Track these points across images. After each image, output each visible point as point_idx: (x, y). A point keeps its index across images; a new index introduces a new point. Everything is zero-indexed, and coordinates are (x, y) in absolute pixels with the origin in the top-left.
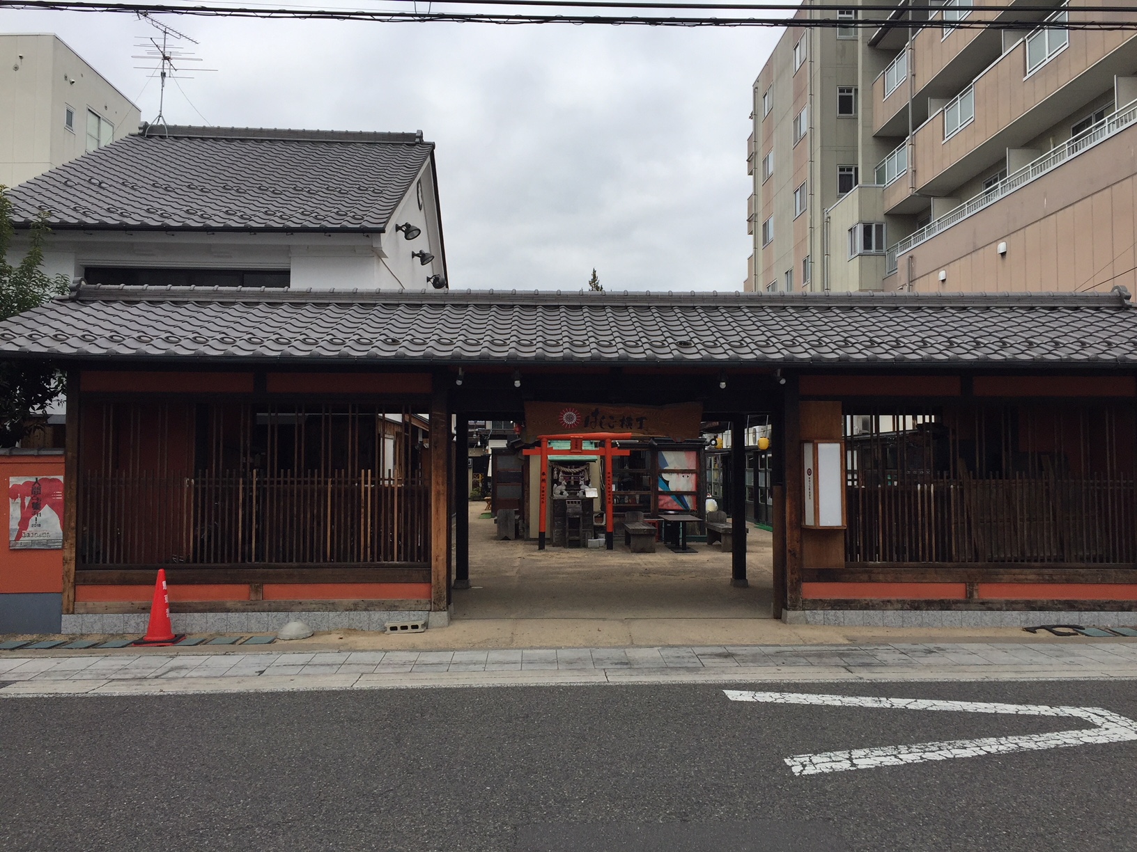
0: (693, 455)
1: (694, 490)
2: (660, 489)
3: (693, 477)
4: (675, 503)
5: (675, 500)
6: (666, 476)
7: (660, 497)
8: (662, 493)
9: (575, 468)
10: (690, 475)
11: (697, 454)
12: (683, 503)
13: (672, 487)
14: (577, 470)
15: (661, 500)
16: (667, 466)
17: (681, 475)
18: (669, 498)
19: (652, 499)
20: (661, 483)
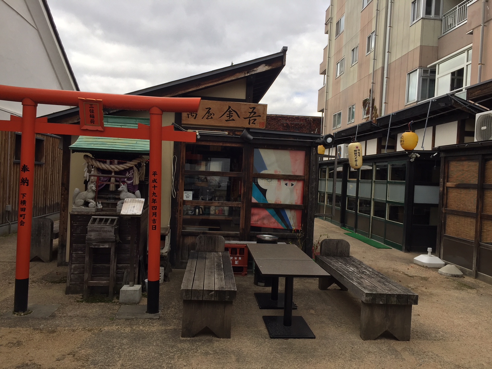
0: (300, 156)
1: (299, 203)
2: (254, 200)
3: (299, 186)
4: (273, 220)
5: (273, 216)
6: (262, 183)
7: (254, 211)
8: (256, 206)
9: (119, 163)
10: (295, 183)
11: (306, 155)
12: (284, 219)
13: (271, 198)
14: (121, 167)
15: (253, 215)
16: (265, 168)
17: (283, 183)
18: (265, 213)
19: (242, 213)
20: (256, 192)
